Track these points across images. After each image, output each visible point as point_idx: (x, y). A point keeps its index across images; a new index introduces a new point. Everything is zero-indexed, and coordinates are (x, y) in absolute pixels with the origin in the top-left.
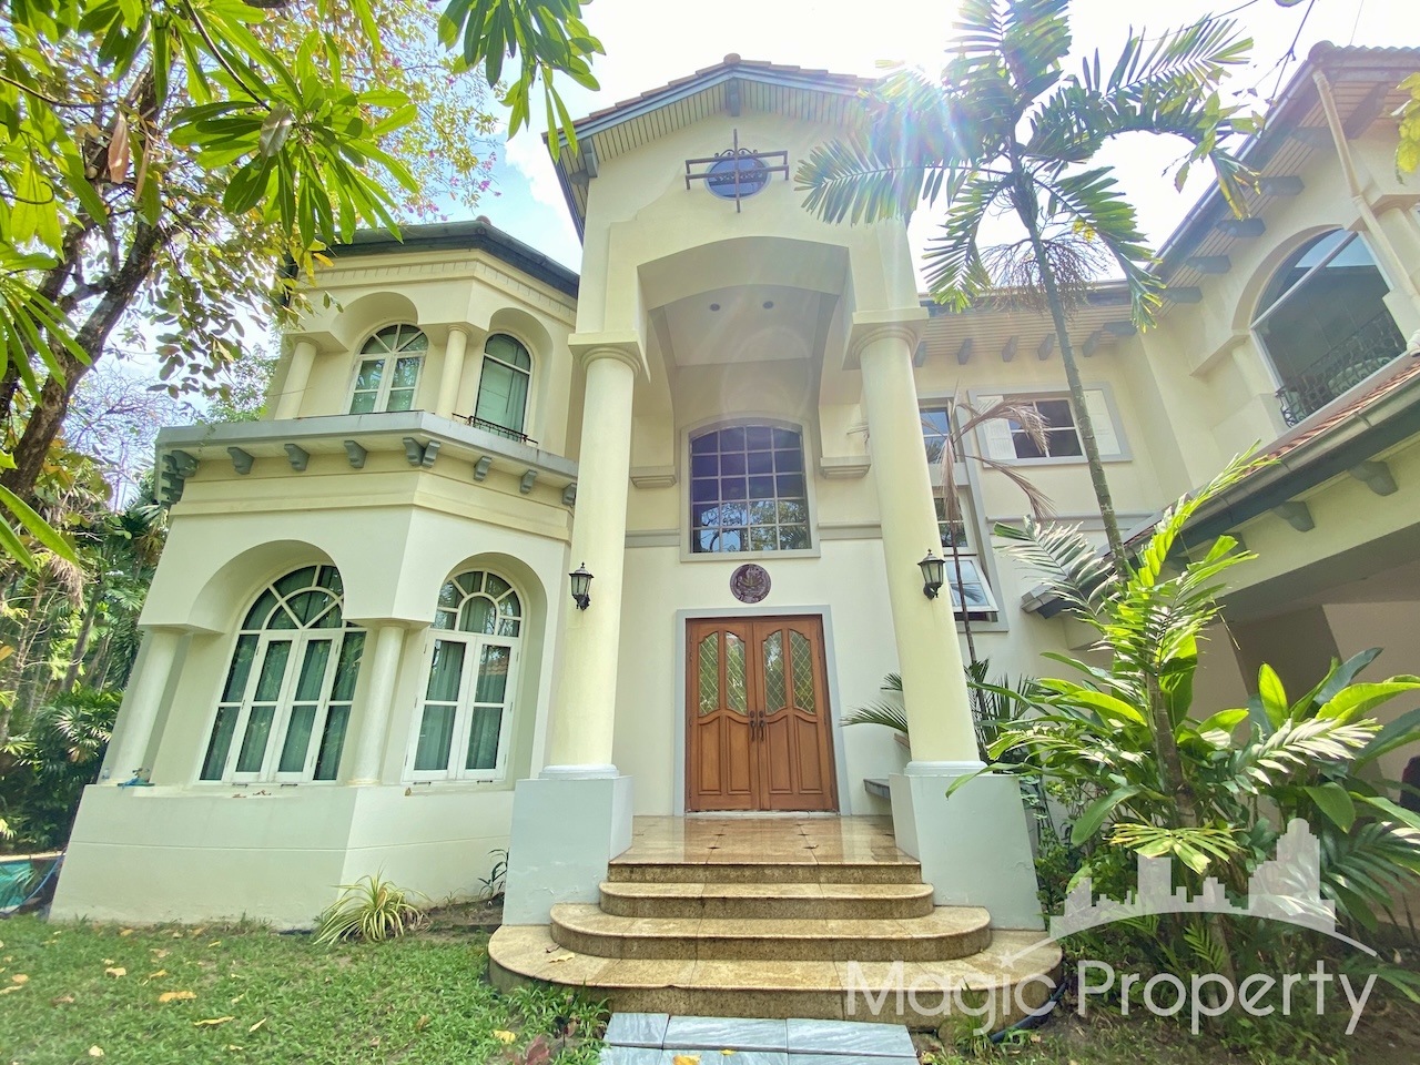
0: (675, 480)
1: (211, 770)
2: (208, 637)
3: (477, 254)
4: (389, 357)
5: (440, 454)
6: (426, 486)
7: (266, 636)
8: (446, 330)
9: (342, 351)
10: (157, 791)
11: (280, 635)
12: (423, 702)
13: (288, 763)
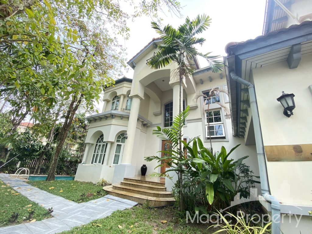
0: (161, 114)
1: (92, 163)
2: (92, 144)
3: (125, 82)
4: (115, 101)
5: (115, 116)
6: (114, 121)
7: (99, 144)
8: (121, 95)
9: (110, 101)
10: (86, 165)
11: (100, 144)
12: (115, 154)
13: (99, 162)
